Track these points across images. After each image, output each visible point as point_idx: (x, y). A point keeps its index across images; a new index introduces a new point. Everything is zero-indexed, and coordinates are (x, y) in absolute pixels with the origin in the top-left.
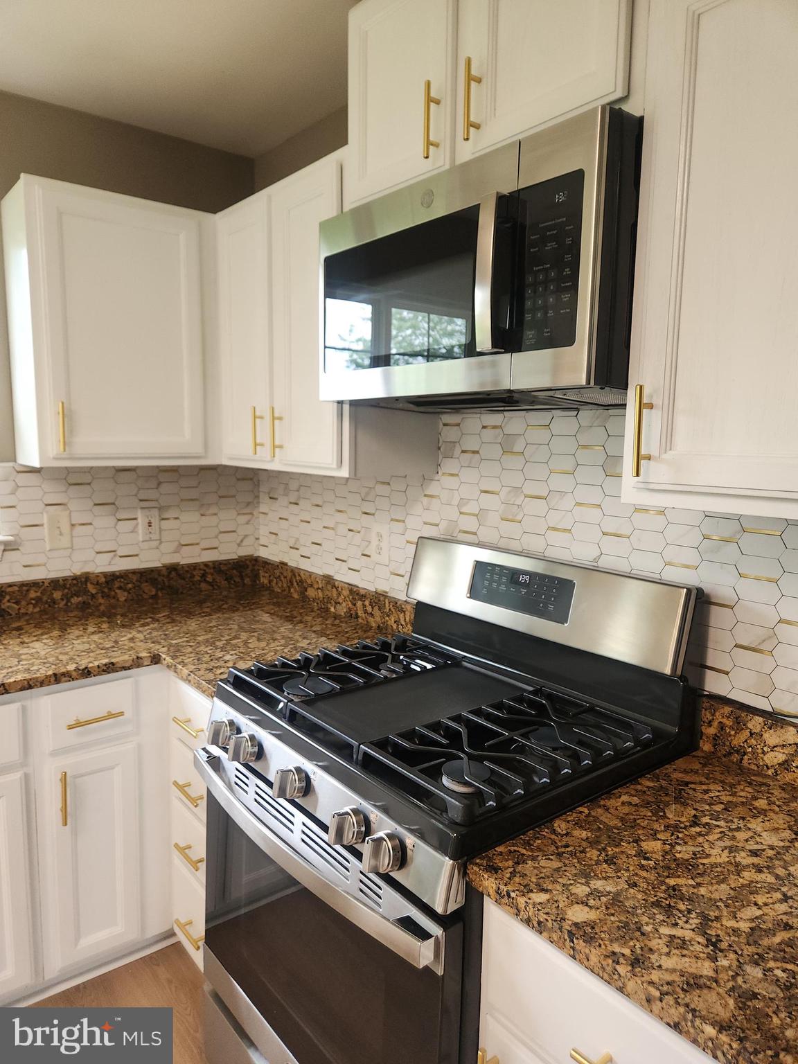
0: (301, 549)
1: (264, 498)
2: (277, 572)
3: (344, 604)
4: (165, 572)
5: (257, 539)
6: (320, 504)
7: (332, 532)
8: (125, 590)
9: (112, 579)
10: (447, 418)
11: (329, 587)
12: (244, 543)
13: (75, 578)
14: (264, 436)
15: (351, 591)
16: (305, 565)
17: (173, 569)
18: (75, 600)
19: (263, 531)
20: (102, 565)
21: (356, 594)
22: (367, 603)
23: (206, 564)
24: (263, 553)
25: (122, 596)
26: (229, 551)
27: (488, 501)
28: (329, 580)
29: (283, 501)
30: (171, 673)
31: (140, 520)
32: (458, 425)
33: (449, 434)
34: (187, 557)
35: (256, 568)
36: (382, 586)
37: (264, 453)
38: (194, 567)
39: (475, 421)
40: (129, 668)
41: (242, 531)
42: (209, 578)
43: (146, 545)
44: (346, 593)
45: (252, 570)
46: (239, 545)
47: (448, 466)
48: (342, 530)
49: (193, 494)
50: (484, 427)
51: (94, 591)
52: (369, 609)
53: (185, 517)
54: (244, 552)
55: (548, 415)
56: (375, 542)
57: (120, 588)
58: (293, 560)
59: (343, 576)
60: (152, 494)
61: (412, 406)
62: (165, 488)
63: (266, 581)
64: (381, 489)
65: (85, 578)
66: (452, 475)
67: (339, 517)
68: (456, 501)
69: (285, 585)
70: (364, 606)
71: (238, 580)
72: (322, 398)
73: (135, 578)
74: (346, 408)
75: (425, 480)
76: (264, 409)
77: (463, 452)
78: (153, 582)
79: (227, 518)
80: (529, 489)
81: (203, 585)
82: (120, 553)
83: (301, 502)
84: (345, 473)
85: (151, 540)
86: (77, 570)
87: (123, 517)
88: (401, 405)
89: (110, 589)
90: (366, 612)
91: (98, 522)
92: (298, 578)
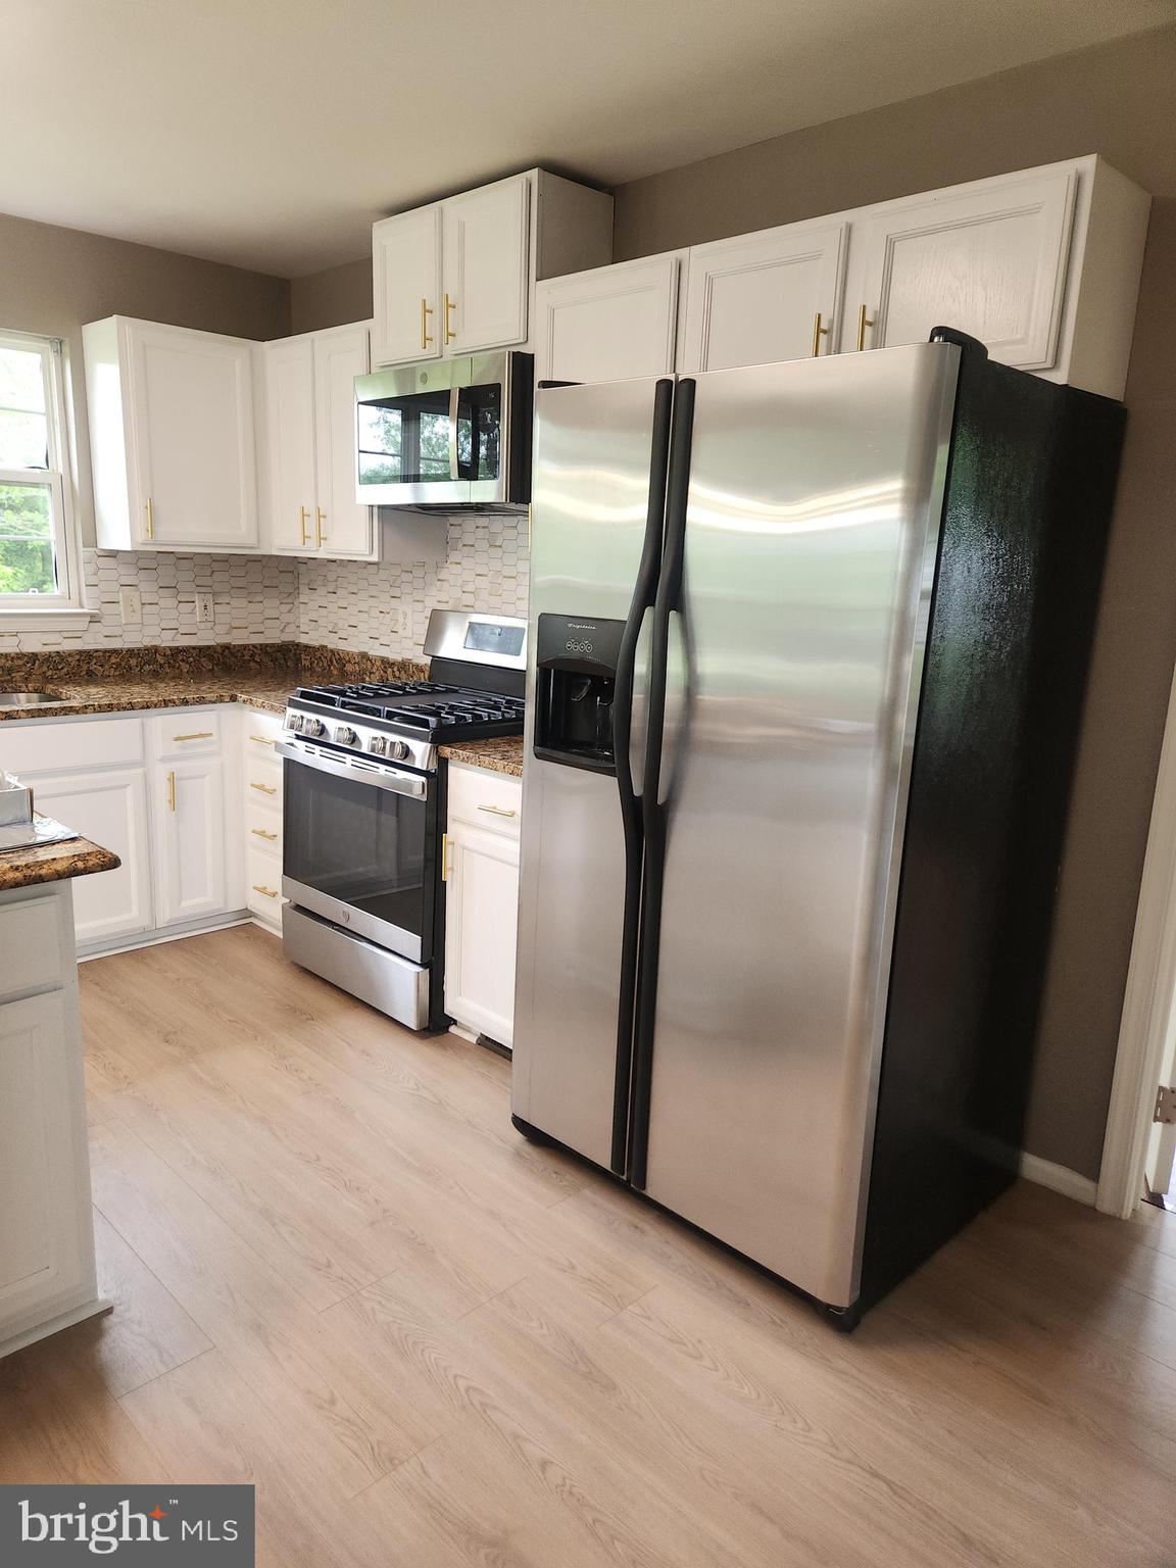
0: (339, 632)
1: (304, 589)
2: (318, 654)
3: (377, 673)
4: (219, 650)
5: (298, 627)
6: (355, 591)
7: (366, 615)
8: (187, 663)
9: (177, 652)
10: (452, 520)
11: (365, 661)
12: (287, 630)
13: (147, 649)
14: (311, 530)
15: (382, 661)
16: (342, 646)
17: (226, 647)
18: (147, 667)
19: (304, 619)
20: (167, 641)
21: (387, 663)
22: (395, 669)
23: (254, 646)
24: (304, 640)
25: (185, 668)
26: (273, 636)
27: (482, 582)
28: (364, 656)
29: (322, 591)
30: (248, 706)
31: (197, 603)
32: (460, 525)
33: (454, 532)
34: (238, 639)
35: (298, 652)
36: (407, 655)
37: (311, 544)
38: (245, 647)
39: (471, 522)
40: (214, 702)
41: (285, 618)
42: (257, 659)
43: (202, 625)
44: (378, 663)
45: (295, 654)
46: (282, 631)
47: (455, 556)
48: (375, 612)
49: (241, 582)
50: (477, 527)
51: (162, 662)
52: (397, 674)
53: (234, 603)
54: (287, 637)
55: (515, 519)
56: (401, 620)
57: (183, 661)
58: (332, 643)
59: (376, 651)
60: (207, 581)
61: (421, 511)
62: (218, 576)
63: (308, 663)
64: (406, 577)
65: (156, 650)
66: (457, 563)
67: (372, 601)
68: (459, 583)
69: (325, 664)
70: (393, 672)
71: (282, 662)
72: (357, 502)
73: (195, 653)
74: (375, 510)
75: (438, 567)
76: (310, 509)
77: (464, 545)
78: (211, 658)
79: (271, 606)
80: (507, 571)
81: (252, 664)
82: (181, 631)
83: (339, 591)
84: (375, 558)
85: (206, 621)
86: (148, 642)
87: (183, 600)
88: (413, 509)
89: (175, 661)
90: (394, 676)
91: (162, 602)
92: (337, 657)
